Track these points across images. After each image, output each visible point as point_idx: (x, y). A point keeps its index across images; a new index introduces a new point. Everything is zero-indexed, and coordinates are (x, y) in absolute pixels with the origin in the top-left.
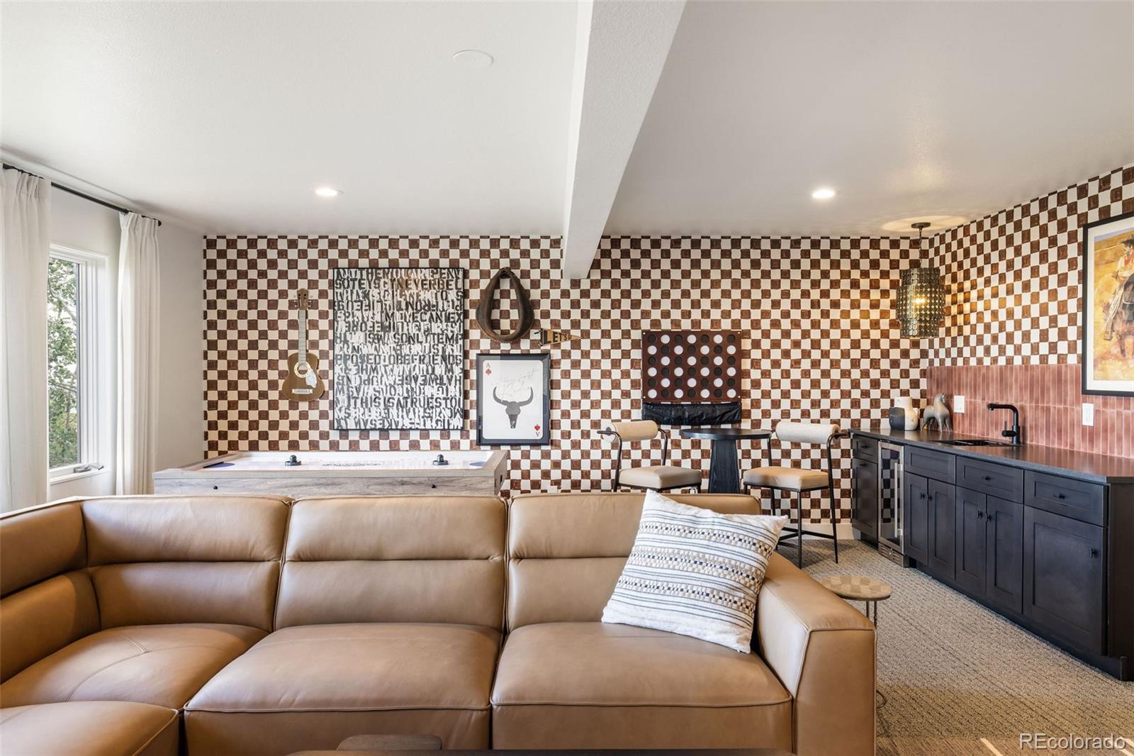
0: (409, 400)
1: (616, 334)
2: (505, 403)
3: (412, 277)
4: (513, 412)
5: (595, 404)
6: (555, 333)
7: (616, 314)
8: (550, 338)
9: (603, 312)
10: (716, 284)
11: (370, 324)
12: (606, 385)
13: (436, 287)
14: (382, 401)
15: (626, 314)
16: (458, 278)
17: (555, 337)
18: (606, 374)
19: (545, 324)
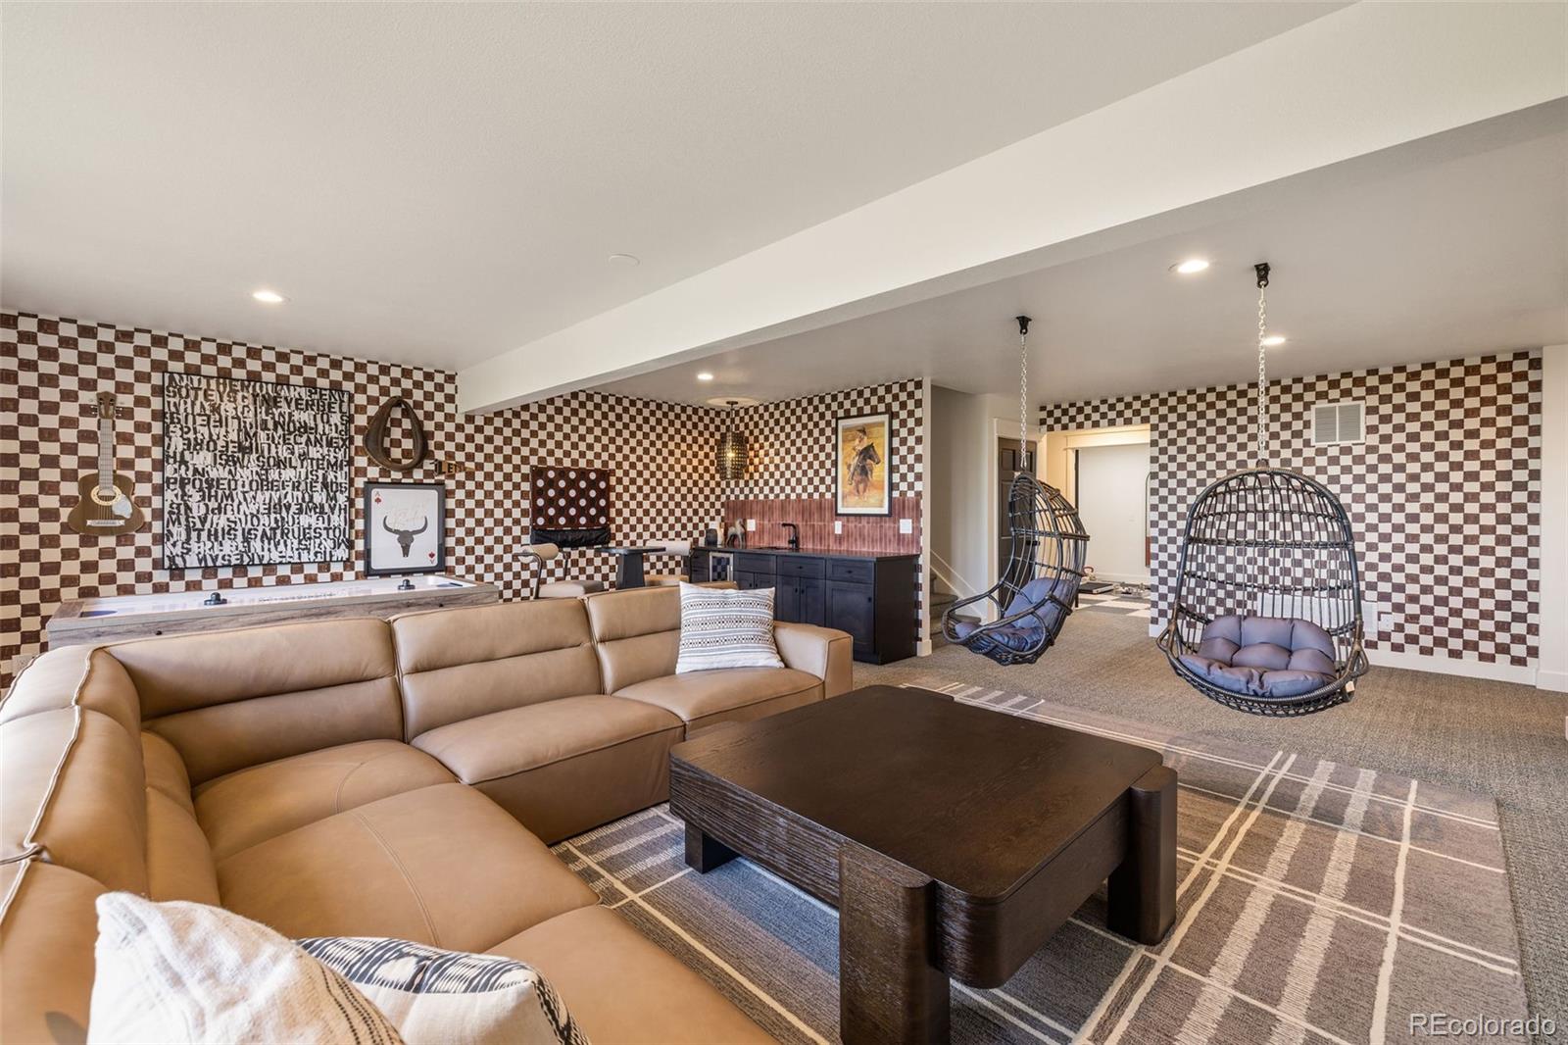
0: (279, 532)
1: (508, 468)
2: (396, 532)
3: (282, 394)
4: (406, 540)
5: (489, 532)
6: (449, 464)
7: (507, 450)
8: (445, 468)
9: (496, 447)
10: (590, 430)
11: (221, 443)
12: (499, 513)
13: (315, 408)
14: (239, 533)
15: (516, 451)
16: (342, 401)
17: (449, 468)
18: (499, 504)
19: (440, 455)
